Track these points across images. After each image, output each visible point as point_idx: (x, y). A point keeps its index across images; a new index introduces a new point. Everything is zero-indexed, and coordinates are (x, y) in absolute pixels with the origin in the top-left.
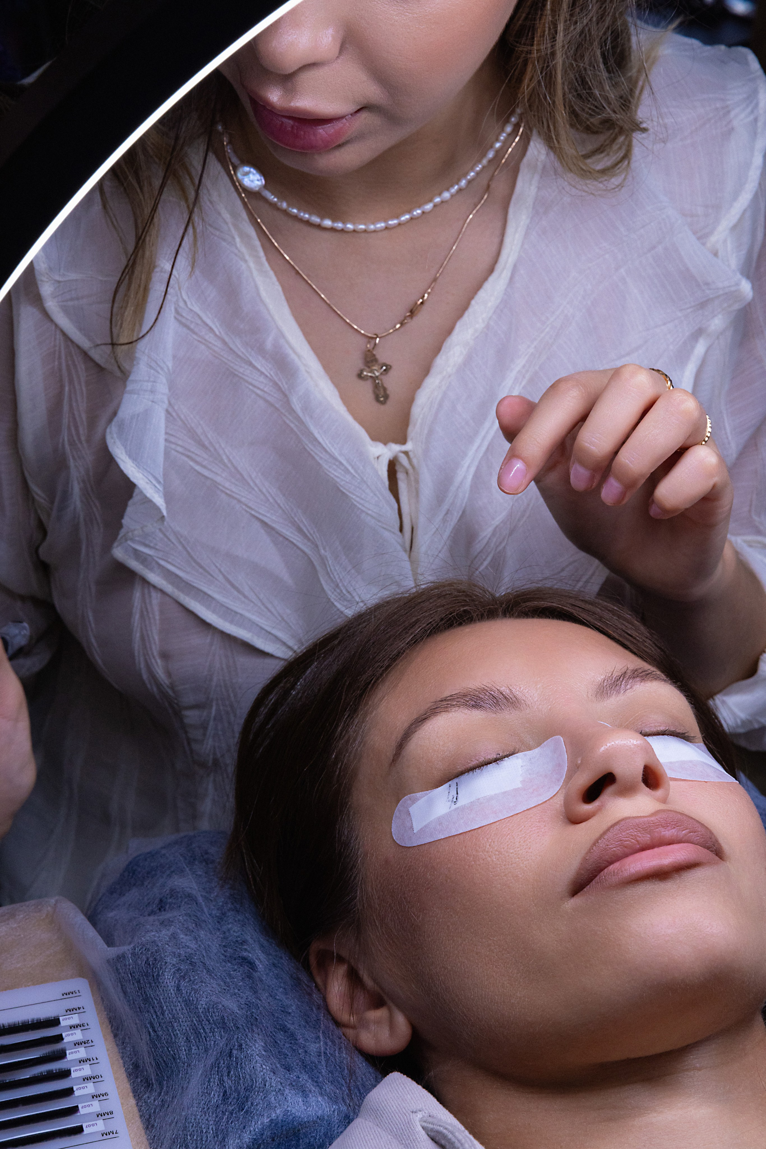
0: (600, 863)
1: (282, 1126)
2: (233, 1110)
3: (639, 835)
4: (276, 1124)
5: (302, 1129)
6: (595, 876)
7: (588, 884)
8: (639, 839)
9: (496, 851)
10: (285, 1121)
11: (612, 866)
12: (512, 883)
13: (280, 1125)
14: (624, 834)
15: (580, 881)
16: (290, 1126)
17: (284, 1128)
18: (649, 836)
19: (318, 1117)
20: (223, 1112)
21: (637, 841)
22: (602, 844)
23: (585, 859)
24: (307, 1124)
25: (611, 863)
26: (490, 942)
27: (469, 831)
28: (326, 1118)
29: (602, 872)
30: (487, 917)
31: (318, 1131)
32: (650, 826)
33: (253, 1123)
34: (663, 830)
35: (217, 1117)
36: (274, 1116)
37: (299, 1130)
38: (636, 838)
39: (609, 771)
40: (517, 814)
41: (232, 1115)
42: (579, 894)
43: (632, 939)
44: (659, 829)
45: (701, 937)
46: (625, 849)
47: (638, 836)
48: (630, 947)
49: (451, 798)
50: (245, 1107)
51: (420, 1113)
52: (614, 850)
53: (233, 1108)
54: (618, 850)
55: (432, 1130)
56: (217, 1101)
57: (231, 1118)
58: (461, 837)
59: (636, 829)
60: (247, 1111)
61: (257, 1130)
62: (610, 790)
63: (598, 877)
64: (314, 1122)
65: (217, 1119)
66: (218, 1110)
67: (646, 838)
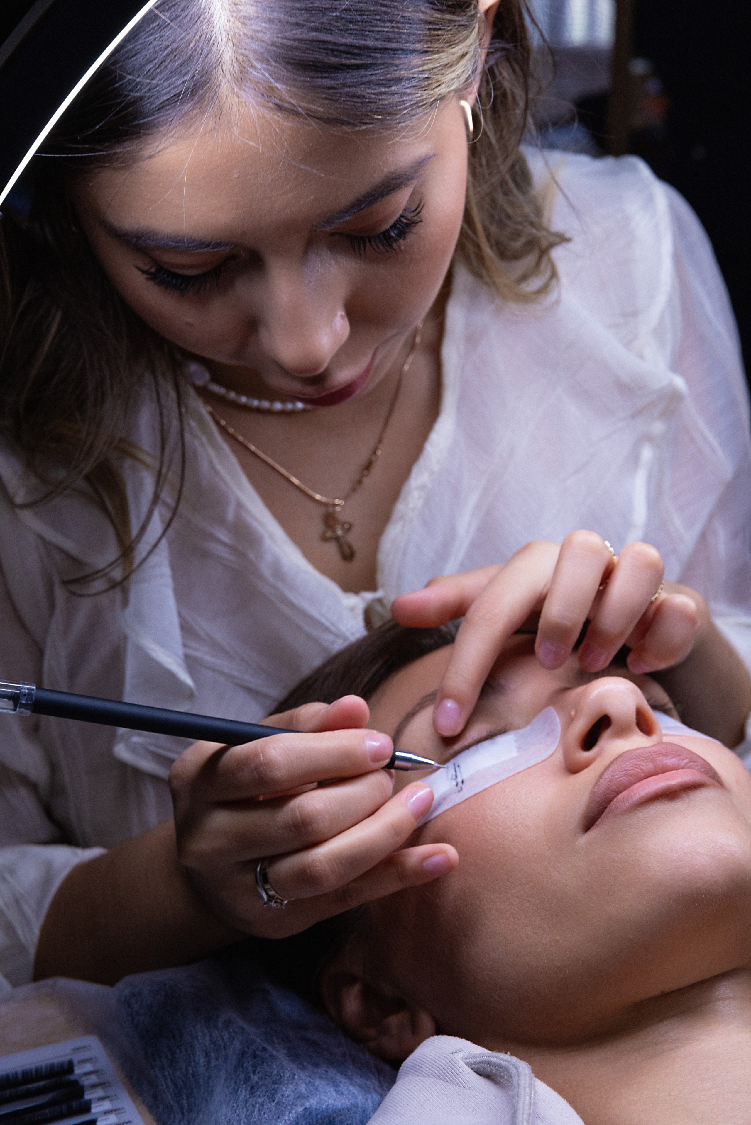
0: (608, 794)
1: (317, 1115)
2: (263, 1102)
3: (643, 763)
4: (310, 1113)
5: (337, 1117)
6: (605, 808)
7: (600, 817)
8: (643, 768)
9: (503, 806)
10: (319, 1109)
11: (620, 795)
12: (523, 832)
13: (314, 1114)
14: (627, 764)
15: (591, 814)
16: (325, 1114)
17: (319, 1116)
18: (651, 764)
19: (352, 1104)
20: (253, 1105)
21: (641, 769)
22: (607, 775)
23: (593, 793)
24: (342, 1112)
25: (619, 793)
26: (508, 895)
27: (474, 796)
28: (360, 1105)
29: (612, 803)
30: (502, 871)
31: (354, 1118)
32: (651, 755)
33: (287, 1113)
34: (665, 759)
35: (247, 1111)
36: (307, 1105)
37: (334, 1118)
38: (639, 767)
39: (604, 714)
40: (518, 773)
41: (263, 1107)
42: (591, 829)
43: (651, 857)
44: (661, 757)
45: (718, 847)
46: (631, 778)
47: (641, 765)
48: (650, 865)
49: (450, 777)
50: (275, 1098)
51: (461, 1053)
52: (620, 780)
53: (262, 1100)
54: (625, 780)
55: (476, 1063)
56: (245, 1096)
57: (262, 1109)
58: (467, 802)
59: (639, 758)
60: (278, 1103)
61: (292, 1119)
62: (607, 734)
63: (608, 808)
64: (349, 1110)
65: (248, 1113)
66: (248, 1105)
67: (649, 766)
